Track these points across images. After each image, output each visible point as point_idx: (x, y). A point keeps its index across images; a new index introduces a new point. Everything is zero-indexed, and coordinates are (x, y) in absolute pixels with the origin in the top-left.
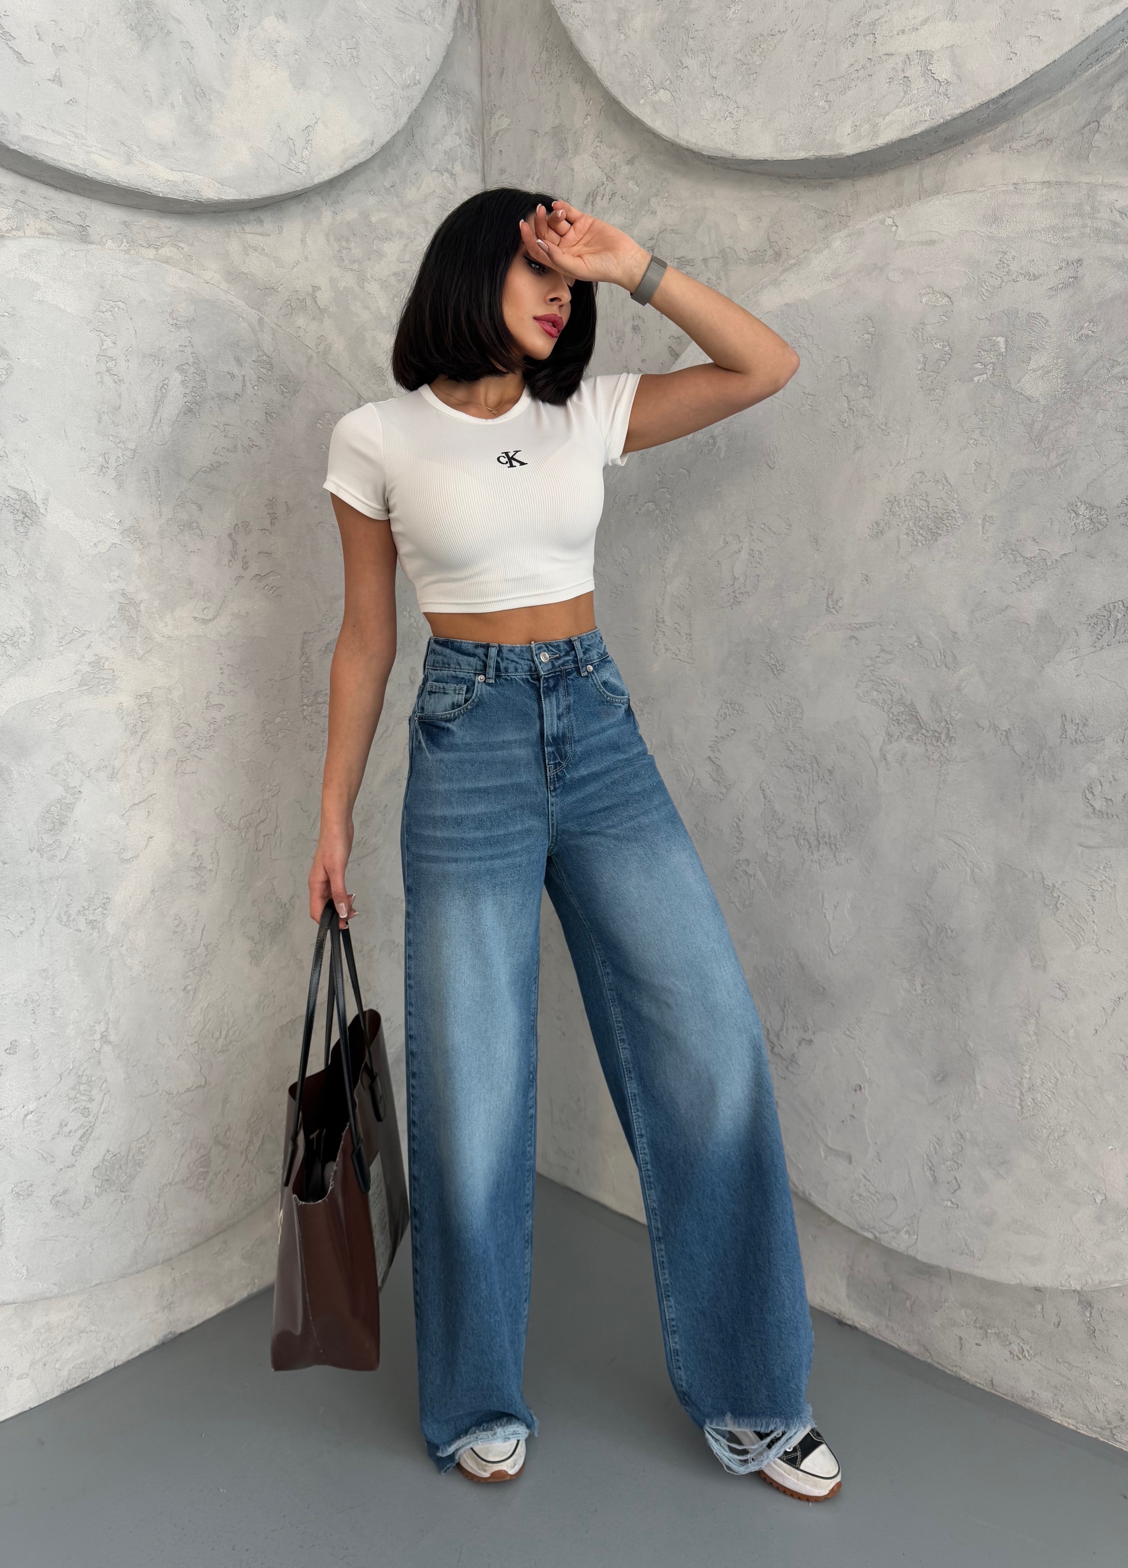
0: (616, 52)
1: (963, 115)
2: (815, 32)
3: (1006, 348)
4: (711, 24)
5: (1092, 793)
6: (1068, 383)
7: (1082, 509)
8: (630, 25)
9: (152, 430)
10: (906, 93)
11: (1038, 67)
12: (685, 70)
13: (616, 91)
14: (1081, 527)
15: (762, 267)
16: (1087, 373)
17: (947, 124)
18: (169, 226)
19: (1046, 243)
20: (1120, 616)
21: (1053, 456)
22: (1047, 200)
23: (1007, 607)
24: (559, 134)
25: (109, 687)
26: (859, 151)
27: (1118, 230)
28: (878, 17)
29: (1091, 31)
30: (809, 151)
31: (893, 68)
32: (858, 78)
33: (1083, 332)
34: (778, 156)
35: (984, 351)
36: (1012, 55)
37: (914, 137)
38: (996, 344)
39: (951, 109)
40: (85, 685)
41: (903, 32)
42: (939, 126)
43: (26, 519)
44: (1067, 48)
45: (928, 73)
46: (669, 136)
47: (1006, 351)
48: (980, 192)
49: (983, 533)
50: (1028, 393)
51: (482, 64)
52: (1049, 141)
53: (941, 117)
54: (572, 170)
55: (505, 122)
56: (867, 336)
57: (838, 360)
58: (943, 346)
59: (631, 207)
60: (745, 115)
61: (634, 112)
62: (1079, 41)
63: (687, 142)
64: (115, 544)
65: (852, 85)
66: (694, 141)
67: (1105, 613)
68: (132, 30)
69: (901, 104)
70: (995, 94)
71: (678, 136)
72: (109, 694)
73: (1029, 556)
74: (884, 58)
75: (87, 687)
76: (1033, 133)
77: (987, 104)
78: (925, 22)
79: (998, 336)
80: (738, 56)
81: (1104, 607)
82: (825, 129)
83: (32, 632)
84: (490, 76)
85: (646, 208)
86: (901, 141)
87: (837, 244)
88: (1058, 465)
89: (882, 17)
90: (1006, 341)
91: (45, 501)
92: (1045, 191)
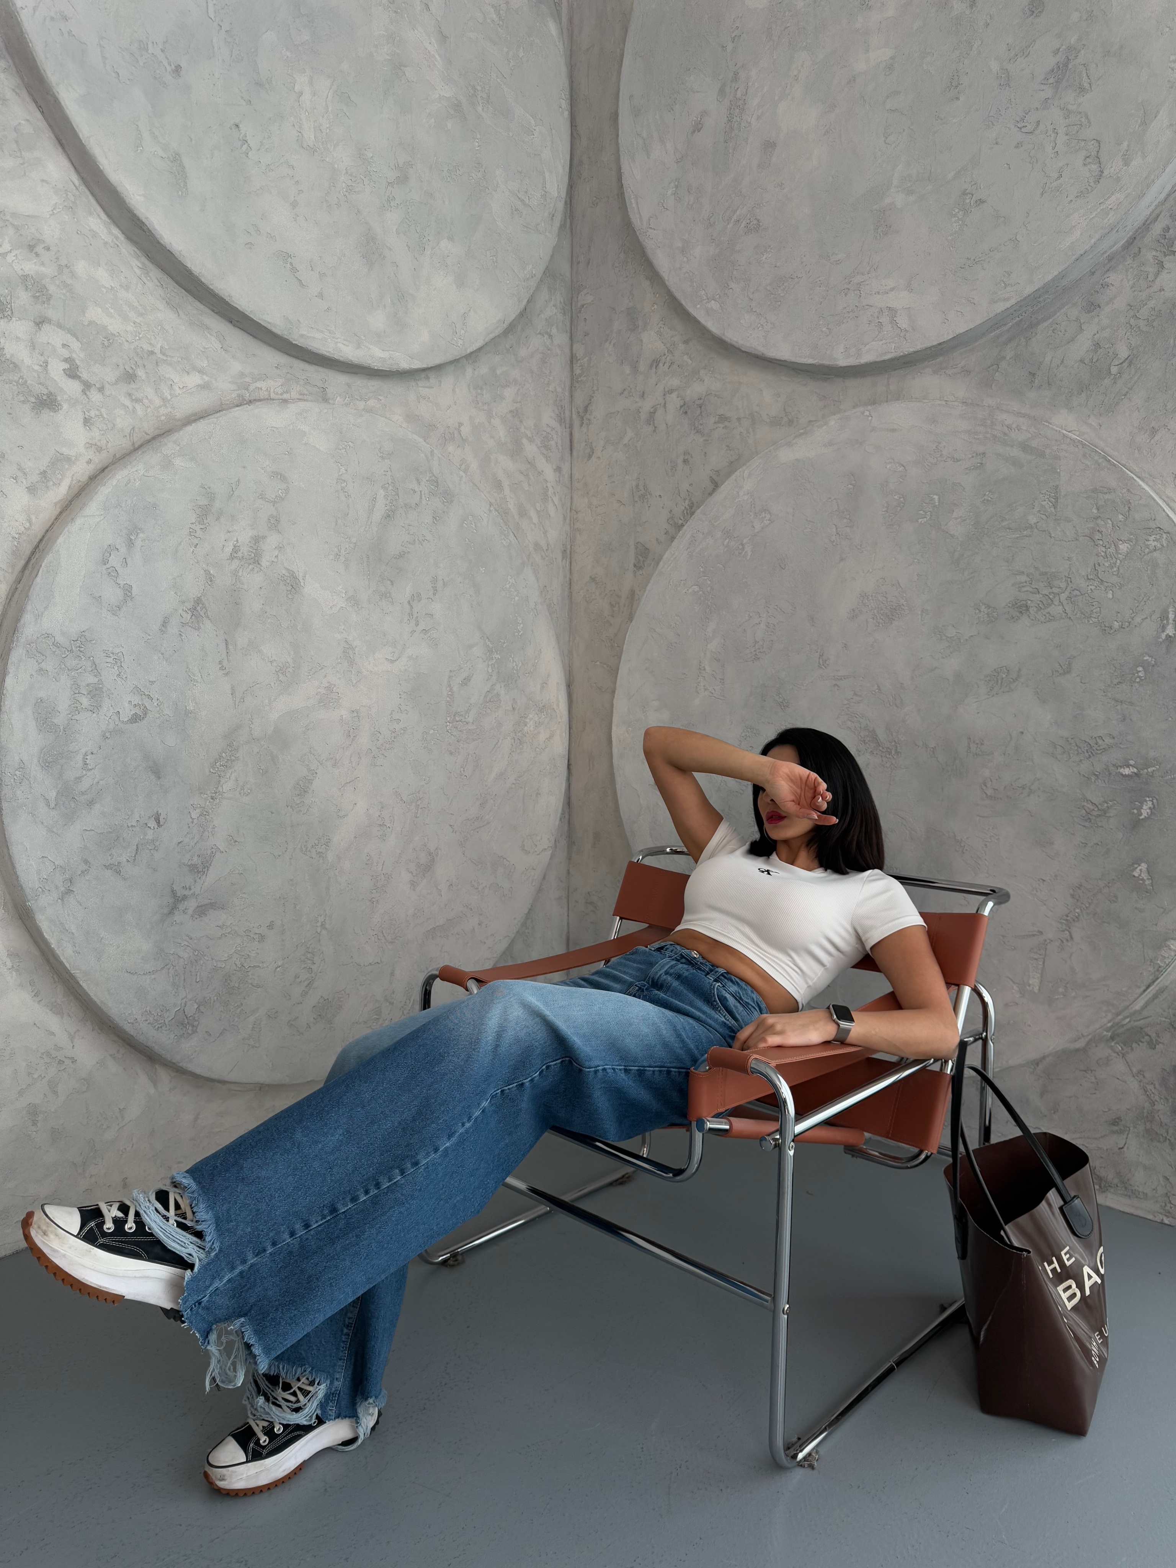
0: (680, 269)
1: (915, 352)
2: (821, 282)
3: (939, 502)
4: (749, 263)
5: (986, 786)
6: (976, 528)
7: (983, 608)
8: (691, 252)
9: (366, 529)
10: (879, 332)
11: (962, 331)
12: (731, 290)
13: (679, 296)
14: (982, 619)
15: (780, 428)
16: (987, 523)
17: (905, 356)
18: (374, 384)
19: (964, 440)
20: (1004, 676)
21: (966, 573)
22: (965, 414)
23: (936, 668)
24: (632, 314)
25: (335, 704)
26: (848, 364)
27: (1006, 438)
28: (862, 280)
29: (992, 315)
30: (815, 360)
31: (872, 315)
32: (849, 317)
33: (986, 497)
34: (793, 359)
35: (926, 503)
36: (946, 321)
37: (884, 361)
38: (933, 499)
39: (908, 348)
40: (322, 702)
41: (878, 293)
42: (900, 357)
43: (293, 590)
44: (978, 322)
45: (893, 322)
46: (717, 333)
47: (939, 505)
48: (924, 403)
49: (922, 620)
50: (952, 533)
51: (572, 253)
52: (969, 372)
53: (902, 352)
54: (642, 341)
55: (590, 298)
56: (850, 486)
57: (830, 500)
58: (900, 498)
59: (686, 374)
60: (772, 328)
61: (692, 313)
62: (985, 320)
63: (731, 340)
64: (342, 607)
65: (845, 321)
66: (735, 339)
67: (995, 674)
68: (363, 258)
69: (876, 339)
70: (935, 343)
71: (724, 334)
72: (335, 710)
73: (950, 636)
74: (866, 307)
75: (323, 704)
76: (959, 365)
77: (930, 348)
78: (892, 289)
79: (934, 495)
80: (769, 288)
81: (995, 670)
82: (826, 347)
83: (293, 666)
84: (578, 263)
85: (697, 377)
86: (876, 362)
87: (833, 423)
88: (969, 579)
89: (865, 281)
90: (939, 499)
91: (304, 577)
92: (964, 408)
